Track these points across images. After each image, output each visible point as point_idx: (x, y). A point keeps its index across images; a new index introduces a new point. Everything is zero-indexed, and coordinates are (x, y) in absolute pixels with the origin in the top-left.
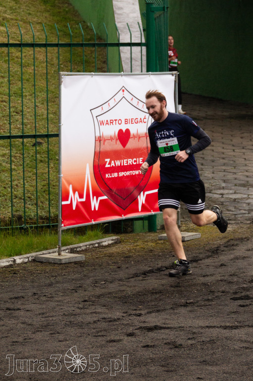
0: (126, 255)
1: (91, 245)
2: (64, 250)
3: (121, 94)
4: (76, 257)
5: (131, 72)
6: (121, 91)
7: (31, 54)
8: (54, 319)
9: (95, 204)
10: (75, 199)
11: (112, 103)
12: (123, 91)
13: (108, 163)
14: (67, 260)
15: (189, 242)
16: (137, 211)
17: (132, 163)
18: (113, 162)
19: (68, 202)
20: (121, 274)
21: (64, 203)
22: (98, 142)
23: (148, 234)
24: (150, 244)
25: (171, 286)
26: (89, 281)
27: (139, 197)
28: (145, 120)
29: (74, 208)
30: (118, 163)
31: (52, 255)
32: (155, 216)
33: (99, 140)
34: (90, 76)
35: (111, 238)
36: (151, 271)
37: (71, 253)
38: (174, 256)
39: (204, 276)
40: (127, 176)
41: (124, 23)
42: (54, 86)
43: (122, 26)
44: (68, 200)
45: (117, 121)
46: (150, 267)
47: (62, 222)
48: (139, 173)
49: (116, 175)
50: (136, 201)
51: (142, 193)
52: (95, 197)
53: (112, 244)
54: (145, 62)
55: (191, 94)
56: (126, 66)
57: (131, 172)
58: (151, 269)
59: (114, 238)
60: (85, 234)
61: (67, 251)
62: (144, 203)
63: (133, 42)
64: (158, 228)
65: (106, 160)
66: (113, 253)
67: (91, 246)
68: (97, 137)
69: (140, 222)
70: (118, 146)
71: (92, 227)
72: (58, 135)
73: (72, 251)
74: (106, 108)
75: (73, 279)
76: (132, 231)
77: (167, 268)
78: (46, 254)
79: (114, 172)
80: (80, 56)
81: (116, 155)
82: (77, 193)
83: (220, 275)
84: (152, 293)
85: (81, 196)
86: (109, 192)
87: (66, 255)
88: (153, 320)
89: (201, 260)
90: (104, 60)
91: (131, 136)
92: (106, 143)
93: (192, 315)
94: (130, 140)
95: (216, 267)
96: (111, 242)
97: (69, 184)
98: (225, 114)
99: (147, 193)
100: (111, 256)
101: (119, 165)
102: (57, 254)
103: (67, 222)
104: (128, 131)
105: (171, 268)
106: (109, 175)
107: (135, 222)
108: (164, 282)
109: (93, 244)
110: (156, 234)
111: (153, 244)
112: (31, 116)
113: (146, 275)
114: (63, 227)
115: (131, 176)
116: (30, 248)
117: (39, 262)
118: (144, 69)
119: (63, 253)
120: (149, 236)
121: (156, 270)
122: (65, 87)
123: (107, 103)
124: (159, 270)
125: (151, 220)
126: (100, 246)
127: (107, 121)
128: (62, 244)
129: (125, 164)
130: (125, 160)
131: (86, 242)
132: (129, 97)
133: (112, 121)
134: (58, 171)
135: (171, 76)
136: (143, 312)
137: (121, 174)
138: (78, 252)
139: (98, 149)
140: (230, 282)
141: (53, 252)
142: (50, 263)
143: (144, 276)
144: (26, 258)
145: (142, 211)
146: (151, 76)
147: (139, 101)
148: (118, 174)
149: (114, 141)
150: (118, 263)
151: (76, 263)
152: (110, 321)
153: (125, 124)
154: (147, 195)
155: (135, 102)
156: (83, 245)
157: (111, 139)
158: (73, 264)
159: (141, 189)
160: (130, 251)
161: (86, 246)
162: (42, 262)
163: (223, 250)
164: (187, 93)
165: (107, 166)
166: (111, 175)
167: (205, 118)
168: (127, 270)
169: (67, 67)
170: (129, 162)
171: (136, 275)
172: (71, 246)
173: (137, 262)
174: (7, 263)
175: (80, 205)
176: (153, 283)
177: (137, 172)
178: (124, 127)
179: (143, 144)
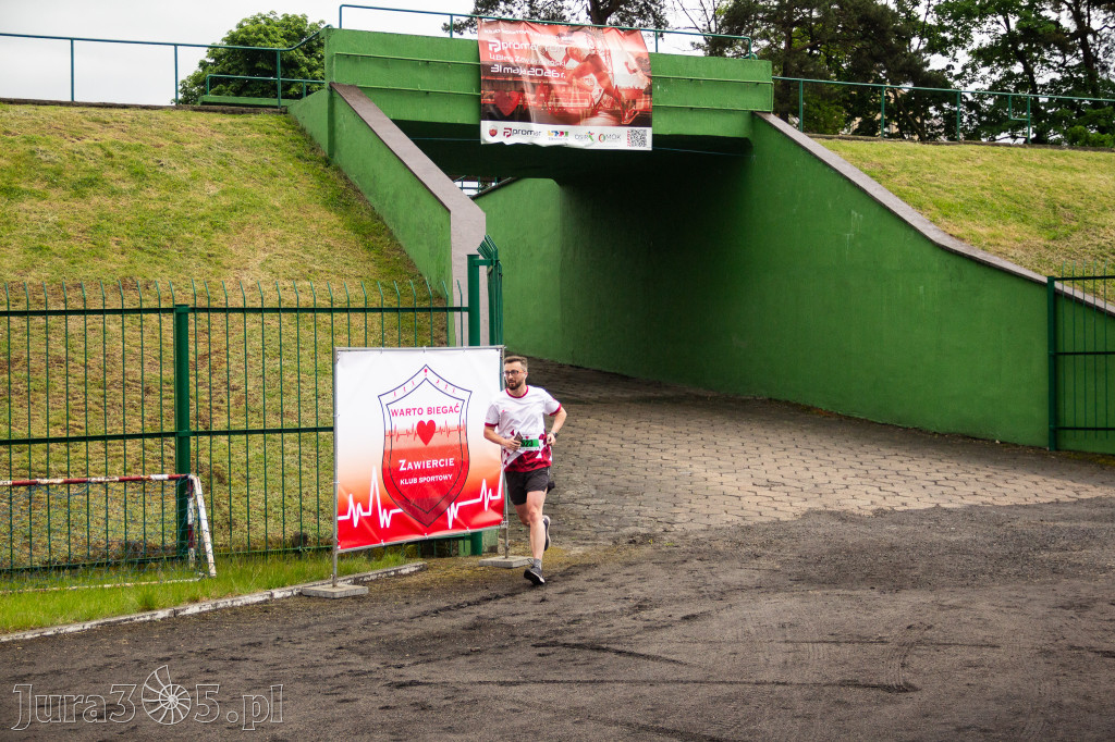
0: (424, 587)
2: (343, 581)
3: (422, 375)
4: (357, 590)
6: (423, 371)
8: (286, 671)
9: (385, 519)
10: (357, 513)
11: (409, 387)
12: (426, 371)
13: (403, 466)
14: (343, 593)
16: (446, 528)
17: (438, 464)
18: (410, 464)
19: (347, 517)
20: (406, 612)
21: (341, 518)
22: (388, 439)
23: (470, 558)
24: (465, 572)
25: (464, 629)
26: (358, 622)
27: (448, 510)
28: (457, 409)
29: (356, 525)
30: (418, 465)
31: (325, 587)
32: (480, 533)
33: (391, 435)
34: (378, 353)
35: (416, 564)
36: (448, 608)
37: (355, 584)
38: (487, 588)
39: (513, 615)
40: (431, 483)
44: (346, 514)
45: (416, 411)
46: (449, 602)
47: (339, 544)
48: (449, 477)
49: (415, 481)
50: (444, 515)
51: (453, 505)
52: (385, 511)
53: (415, 571)
54: (468, 332)
57: (437, 477)
58: (448, 605)
59: (420, 563)
61: (349, 581)
62: (456, 517)
64: (484, 551)
65: (401, 461)
66: (409, 585)
67: (384, 576)
68: (387, 433)
69: (462, 542)
70: (419, 443)
72: (332, 429)
73: (356, 582)
74: (400, 393)
75: (339, 619)
77: (469, 604)
78: (318, 585)
79: (411, 477)
82: (359, 505)
83: (535, 614)
84: (434, 638)
85: (366, 510)
86: (405, 503)
87: (344, 587)
88: (413, 673)
89: (520, 593)
91: (437, 429)
92: (400, 439)
93: (470, 667)
94: (435, 435)
95: (535, 603)
96: (413, 569)
97: (348, 493)
98: (626, 395)
99: (460, 504)
100: (405, 587)
101: (419, 468)
102: (331, 586)
103: (347, 543)
104: (432, 423)
105: (475, 605)
106: (404, 482)
108: (455, 622)
109: (387, 572)
111: (469, 572)
113: (438, 613)
114: (339, 550)
115: (437, 484)
117: (306, 596)
119: (339, 584)
120: (470, 561)
121: (454, 607)
122: (343, 366)
123: (403, 387)
124: (459, 606)
125: (473, 539)
126: (398, 575)
127: (402, 410)
128: (339, 572)
129: (428, 467)
130: (427, 462)
131: (379, 569)
132: (433, 379)
133: (408, 411)
134: (334, 478)
135: (494, 351)
136: (407, 663)
137: (422, 480)
138: (364, 583)
139: (388, 447)
140: (543, 624)
141: (327, 584)
142: (320, 598)
143: (435, 615)
144: (289, 591)
145: (453, 528)
146: (467, 351)
147: (448, 384)
148: (418, 480)
149: (412, 437)
151: (354, 597)
152: (358, 675)
153: (428, 414)
154: (460, 507)
155: (442, 385)
156: (372, 575)
157: (408, 433)
158: (349, 599)
159: (452, 500)
160: (433, 582)
161: (378, 574)
162: (308, 597)
163: (557, 579)
165: (402, 469)
166: (408, 482)
167: (597, 401)
168: (416, 607)
170: (433, 464)
172: (356, 575)
173: (436, 597)
174: (262, 599)
175: (364, 521)
176: (442, 624)
177: (445, 477)
178: (426, 419)
179: (454, 440)
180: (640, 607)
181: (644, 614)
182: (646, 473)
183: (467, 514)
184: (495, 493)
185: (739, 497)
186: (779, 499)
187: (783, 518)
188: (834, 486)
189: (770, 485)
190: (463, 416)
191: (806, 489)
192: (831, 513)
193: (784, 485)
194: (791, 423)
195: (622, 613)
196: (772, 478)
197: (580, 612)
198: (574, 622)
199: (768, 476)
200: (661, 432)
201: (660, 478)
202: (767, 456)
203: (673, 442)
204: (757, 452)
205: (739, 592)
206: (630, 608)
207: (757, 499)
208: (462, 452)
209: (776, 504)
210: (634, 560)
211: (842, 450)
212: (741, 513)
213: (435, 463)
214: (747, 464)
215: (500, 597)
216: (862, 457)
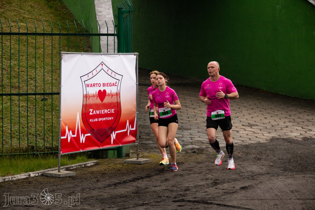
0: (102, 173)
1: (79, 165)
2: (62, 169)
3: (100, 67)
4: (70, 173)
5: (107, 52)
6: (101, 65)
7: (41, 41)
9: (82, 139)
10: (69, 135)
11: (95, 73)
12: (102, 65)
13: (91, 112)
14: (64, 175)
15: (144, 165)
17: (107, 112)
18: (94, 111)
19: (65, 137)
20: (100, 185)
21: (62, 138)
22: (85, 98)
23: (117, 159)
24: (119, 166)
25: (133, 193)
26: (79, 189)
27: (111, 135)
28: (116, 84)
29: (69, 141)
30: (98, 112)
31: (54, 172)
33: (86, 97)
34: (81, 55)
35: (93, 161)
36: (119, 183)
37: (66, 170)
38: (134, 174)
39: (155, 187)
40: (104, 121)
41: (103, 21)
42: (56, 62)
43: (101, 23)
45: (98, 85)
46: (119, 180)
47: (61, 151)
48: (112, 118)
49: (96, 120)
50: (109, 138)
51: (113, 132)
52: (83, 134)
53: (93, 165)
54: (117, 47)
55: (145, 69)
56: (103, 49)
57: (106, 118)
58: (119, 181)
59: (95, 161)
60: (75, 159)
61: (64, 169)
62: (115, 138)
63: (108, 33)
64: (124, 156)
65: (90, 110)
66: (94, 171)
67: (79, 167)
69: (112, 151)
70: (98, 101)
71: (81, 154)
72: (59, 94)
73: (67, 169)
74: (90, 75)
75: (68, 187)
76: (106, 158)
77: (130, 181)
78: (50, 171)
79: (95, 118)
80: (73, 43)
81: (96, 107)
82: (71, 131)
83: (165, 186)
84: (121, 197)
85: (74, 133)
86: (92, 131)
87: (63, 172)
89: (152, 176)
90: (88, 45)
91: (107, 94)
92: (90, 99)
94: (106, 97)
95: (162, 181)
96: (92, 164)
97: (66, 125)
99: (117, 132)
100: (92, 173)
101: (99, 113)
102: (57, 171)
103: (64, 151)
104: (105, 91)
105: (132, 181)
106: (92, 120)
107: (108, 151)
108: (128, 190)
109: (81, 165)
110: (122, 159)
111: (121, 166)
112: (40, 81)
113: (116, 185)
114: (61, 153)
115: (106, 121)
116: (40, 167)
117: (46, 176)
118: (116, 51)
119: (61, 171)
120: (118, 160)
121: (123, 182)
122: (64, 62)
123: (92, 73)
124: (125, 182)
125: (119, 150)
126: (86, 166)
127: (91, 84)
128: (61, 165)
129: (102, 113)
130: (102, 110)
131: (76, 163)
132: (106, 69)
133: (94, 85)
134: (59, 117)
135: (134, 55)
137: (100, 119)
138: (71, 170)
139: (85, 103)
140: (172, 191)
141: (55, 170)
142: (53, 177)
143: (115, 186)
144: (37, 173)
145: (113, 144)
146: (121, 55)
147: (113, 72)
148: (98, 120)
149: (96, 98)
150: (98, 177)
151: (70, 177)
153: (103, 86)
154: (117, 133)
155: (110, 72)
156: (74, 166)
157: (94, 96)
158: (68, 178)
159: (113, 130)
160: (105, 170)
161: (77, 166)
162: (47, 176)
163: (166, 170)
164: (142, 69)
165: (91, 114)
166: (93, 120)
168: (103, 182)
169: (65, 50)
170: (105, 112)
171: (110, 186)
172: (67, 166)
173: (110, 177)
174: (25, 177)
175: (72, 139)
176: (121, 190)
177: (110, 118)
178: (102, 89)
179: (114, 100)
180: (216, 183)
181: (220, 186)
182: (189, 120)
183: (120, 137)
184: (133, 127)
185: (238, 131)
186: (256, 132)
187: (262, 141)
188: (281, 126)
189: (251, 126)
190: (119, 88)
191: (268, 127)
192: (284, 139)
193: (257, 125)
194: (252, 96)
195: (208, 186)
196: (250, 122)
197: (187, 186)
198: (186, 190)
199: (249, 122)
200: (190, 99)
201: (196, 122)
202: (245, 112)
203: (198, 105)
204: (239, 110)
205: (260, 176)
206: (211, 184)
207: (246, 132)
208: (117, 106)
209: (256, 135)
210: (200, 161)
211: (279, 109)
212: (241, 139)
213: (106, 111)
214: (236, 115)
215: (143, 178)
216: (290, 113)
